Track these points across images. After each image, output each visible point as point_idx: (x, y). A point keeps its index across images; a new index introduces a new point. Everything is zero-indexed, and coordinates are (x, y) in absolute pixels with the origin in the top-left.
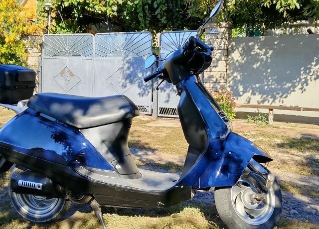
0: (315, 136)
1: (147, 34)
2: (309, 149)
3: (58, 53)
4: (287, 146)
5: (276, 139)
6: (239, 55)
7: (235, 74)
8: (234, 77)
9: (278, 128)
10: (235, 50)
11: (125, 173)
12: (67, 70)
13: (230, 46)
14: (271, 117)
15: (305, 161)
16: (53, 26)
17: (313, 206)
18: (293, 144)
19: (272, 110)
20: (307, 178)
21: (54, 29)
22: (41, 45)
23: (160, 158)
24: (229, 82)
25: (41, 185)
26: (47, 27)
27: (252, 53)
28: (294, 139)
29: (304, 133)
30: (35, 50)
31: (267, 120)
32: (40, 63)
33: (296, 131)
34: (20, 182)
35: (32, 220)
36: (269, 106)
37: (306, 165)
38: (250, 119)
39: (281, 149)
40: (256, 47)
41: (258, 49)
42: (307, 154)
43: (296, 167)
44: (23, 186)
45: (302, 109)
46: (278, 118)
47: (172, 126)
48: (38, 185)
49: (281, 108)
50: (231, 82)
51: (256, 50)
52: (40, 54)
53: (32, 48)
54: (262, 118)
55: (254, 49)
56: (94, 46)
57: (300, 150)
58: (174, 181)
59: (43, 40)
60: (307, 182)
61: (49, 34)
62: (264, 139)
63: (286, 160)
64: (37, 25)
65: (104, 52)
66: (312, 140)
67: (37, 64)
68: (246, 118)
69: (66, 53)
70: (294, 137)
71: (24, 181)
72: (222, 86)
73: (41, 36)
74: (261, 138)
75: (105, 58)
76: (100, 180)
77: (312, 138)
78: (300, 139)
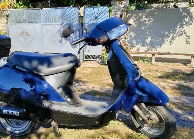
0: (181, 70)
1: (75, 9)
2: (178, 79)
3: (18, 21)
4: (164, 78)
5: (157, 73)
6: (133, 21)
7: (131, 33)
8: (130, 35)
9: (158, 66)
10: (131, 18)
11: (73, 104)
12: (24, 32)
13: (128, 16)
14: (153, 59)
15: (176, 86)
16: (15, 4)
17: (185, 116)
18: (168, 76)
19: (154, 55)
20: (179, 97)
21: (15, 6)
22: (7, 16)
23: (88, 88)
24: (128, 38)
25: (18, 113)
26: (11, 5)
27: (141, 20)
28: (168, 73)
29: (174, 69)
30: (4, 19)
31: (151, 61)
32: (7, 27)
33: (169, 67)
34: (4, 111)
35: (13, 135)
36: (152, 53)
37: (177, 89)
38: (141, 61)
39: (161, 80)
40: (144, 16)
41: (145, 17)
42: (177, 82)
43: (171, 90)
44: (7, 113)
45: (172, 54)
46: (157, 60)
47: (93, 66)
48: (16, 113)
49: (160, 53)
50: (129, 38)
51: (144, 18)
52: (7, 22)
53: (2, 18)
54: (148, 60)
55: (142, 17)
56: (42, 16)
57: (173, 79)
58: (104, 107)
59: (9, 13)
60: (179, 100)
61: (12, 9)
62: (150, 73)
63: (165, 87)
64: (5, 3)
65: (48, 20)
66: (179, 73)
67: (5, 28)
68: (138, 60)
69: (23, 21)
70: (168, 71)
71: (7, 111)
72: (123, 41)
73: (7, 11)
74: (149, 73)
75: (49, 24)
76: (57, 109)
77: (179, 72)
78: (172, 73)
